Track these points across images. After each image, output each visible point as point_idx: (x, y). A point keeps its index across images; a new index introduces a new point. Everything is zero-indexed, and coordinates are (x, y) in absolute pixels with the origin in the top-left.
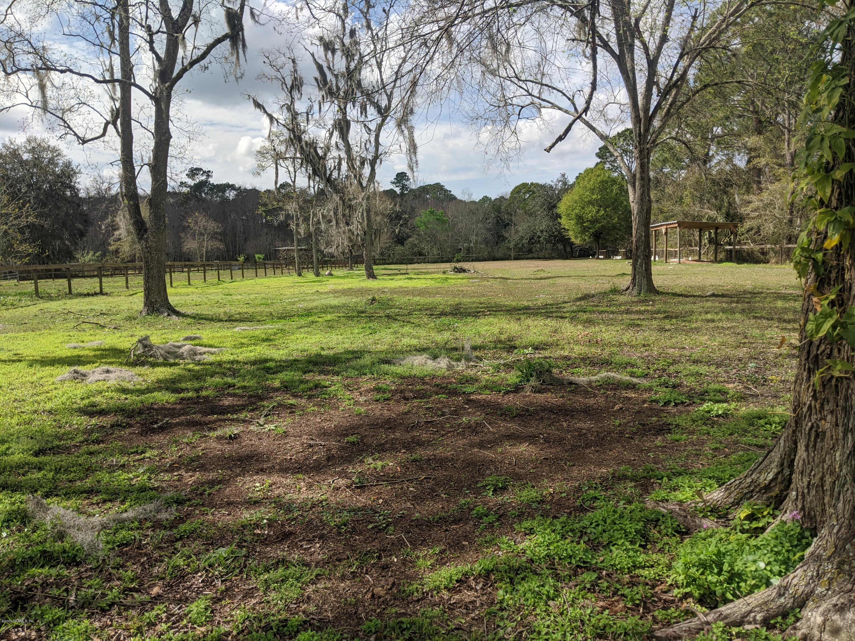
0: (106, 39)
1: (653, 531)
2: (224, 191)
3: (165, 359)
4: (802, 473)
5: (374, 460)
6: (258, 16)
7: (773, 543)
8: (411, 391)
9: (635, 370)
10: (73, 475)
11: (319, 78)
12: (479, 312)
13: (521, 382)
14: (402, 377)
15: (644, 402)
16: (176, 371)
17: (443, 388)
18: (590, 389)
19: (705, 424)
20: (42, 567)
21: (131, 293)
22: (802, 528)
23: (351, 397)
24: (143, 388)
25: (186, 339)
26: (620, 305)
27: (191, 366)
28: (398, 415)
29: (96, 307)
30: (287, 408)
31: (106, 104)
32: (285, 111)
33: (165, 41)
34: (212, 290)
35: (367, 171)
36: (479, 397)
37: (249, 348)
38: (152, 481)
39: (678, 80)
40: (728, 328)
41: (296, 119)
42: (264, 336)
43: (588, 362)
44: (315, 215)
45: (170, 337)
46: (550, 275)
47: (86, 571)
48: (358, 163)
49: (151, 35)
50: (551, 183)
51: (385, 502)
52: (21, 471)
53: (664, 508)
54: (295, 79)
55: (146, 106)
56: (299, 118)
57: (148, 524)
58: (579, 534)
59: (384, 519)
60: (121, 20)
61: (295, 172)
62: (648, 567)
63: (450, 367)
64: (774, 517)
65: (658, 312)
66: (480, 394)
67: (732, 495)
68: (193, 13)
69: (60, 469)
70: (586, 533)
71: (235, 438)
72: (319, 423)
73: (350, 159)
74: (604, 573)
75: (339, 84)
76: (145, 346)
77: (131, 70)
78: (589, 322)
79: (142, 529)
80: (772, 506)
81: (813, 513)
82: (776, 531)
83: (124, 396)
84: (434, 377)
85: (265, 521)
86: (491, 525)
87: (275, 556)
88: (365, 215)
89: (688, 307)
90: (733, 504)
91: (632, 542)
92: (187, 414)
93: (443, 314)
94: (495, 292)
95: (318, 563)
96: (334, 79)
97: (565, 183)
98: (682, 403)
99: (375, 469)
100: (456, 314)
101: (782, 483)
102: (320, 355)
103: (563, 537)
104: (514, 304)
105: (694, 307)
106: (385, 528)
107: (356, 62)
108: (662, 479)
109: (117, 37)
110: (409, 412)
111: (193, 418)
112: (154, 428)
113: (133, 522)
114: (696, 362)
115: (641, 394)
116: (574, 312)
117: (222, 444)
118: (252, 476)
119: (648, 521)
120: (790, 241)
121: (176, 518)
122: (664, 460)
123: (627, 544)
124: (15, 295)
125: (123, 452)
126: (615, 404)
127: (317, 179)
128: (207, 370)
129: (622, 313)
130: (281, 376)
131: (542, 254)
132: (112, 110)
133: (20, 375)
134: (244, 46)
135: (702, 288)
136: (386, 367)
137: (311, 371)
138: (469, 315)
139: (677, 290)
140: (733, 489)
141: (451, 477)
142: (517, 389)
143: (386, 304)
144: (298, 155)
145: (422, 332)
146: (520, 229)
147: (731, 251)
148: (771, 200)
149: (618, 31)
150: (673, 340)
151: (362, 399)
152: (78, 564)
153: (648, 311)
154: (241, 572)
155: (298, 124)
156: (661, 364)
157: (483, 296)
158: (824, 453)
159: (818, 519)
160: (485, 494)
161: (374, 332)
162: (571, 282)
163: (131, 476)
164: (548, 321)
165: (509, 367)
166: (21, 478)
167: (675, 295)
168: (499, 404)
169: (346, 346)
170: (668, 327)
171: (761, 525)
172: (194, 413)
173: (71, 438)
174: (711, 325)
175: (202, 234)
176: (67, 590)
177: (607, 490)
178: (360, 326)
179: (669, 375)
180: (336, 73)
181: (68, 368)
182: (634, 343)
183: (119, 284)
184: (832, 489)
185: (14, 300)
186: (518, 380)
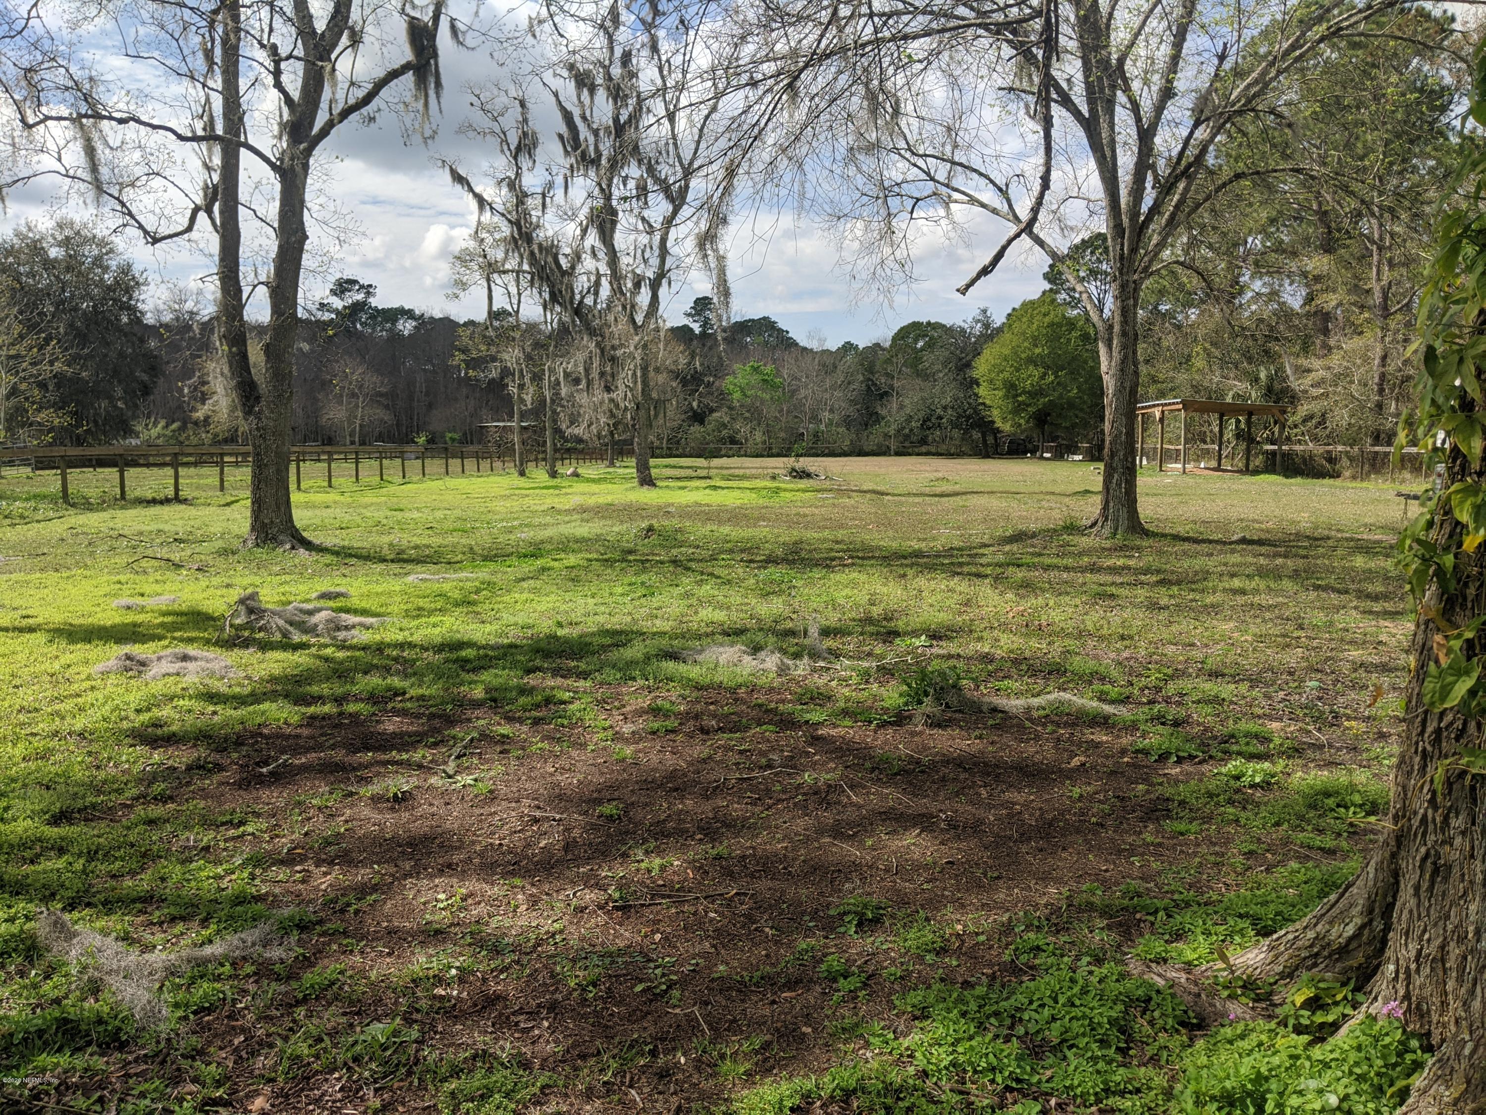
0: (199, 63)
1: (1139, 1020)
2: (394, 321)
3: (285, 635)
4: (1407, 934)
5: (647, 853)
6: (464, 33)
7: (1353, 1056)
8: (714, 716)
9: (1108, 687)
10: (118, 864)
11: (566, 135)
12: (833, 559)
13: (906, 704)
14: (698, 687)
15: (1123, 752)
16: (301, 659)
17: (771, 711)
18: (1028, 724)
19: (1231, 802)
20: (59, 1050)
21: (230, 499)
22: (1404, 1031)
23: (608, 723)
24: (247, 690)
25: (324, 596)
26: (1080, 554)
27: (329, 651)
28: (691, 764)
29: (166, 528)
30: (496, 743)
31: (195, 175)
32: (505, 190)
33: (301, 73)
34: (369, 498)
35: (644, 298)
36: (833, 732)
37: (433, 620)
38: (257, 882)
39: (1190, 165)
40: (1270, 608)
41: (523, 203)
42: (456, 595)
43: (1024, 667)
44: (552, 371)
45: (293, 590)
46: (957, 488)
47: (136, 1060)
48: (629, 285)
49: (277, 63)
50: (962, 324)
51: (666, 939)
52: (28, 854)
53: (1160, 975)
54: (525, 134)
55: (264, 181)
56: (530, 201)
57: (249, 969)
58: (1008, 1022)
59: (664, 975)
60: (226, 33)
61: (519, 294)
62: (1130, 1092)
63: (782, 670)
64: (1355, 1006)
65: (1147, 571)
66: (835, 726)
67: (1281, 959)
68: (350, 23)
69: (96, 852)
70: (1021, 1020)
71: (404, 799)
72: (552, 775)
73: (616, 276)
74: (1053, 1102)
75: (601, 147)
76: (251, 611)
77: (241, 119)
78: (1027, 587)
79: (237, 976)
80: (1352, 985)
81: (1425, 1007)
82: (1358, 1033)
83: (211, 708)
84: (753, 689)
85: (454, 972)
86: (853, 995)
87: (470, 1042)
88: (639, 374)
89: (1198, 563)
90: (1282, 976)
91: (1104, 1043)
92: (318, 748)
93: (771, 560)
94: (861, 519)
95: (545, 1060)
96: (591, 140)
97: (987, 326)
98: (1191, 757)
99: (649, 871)
100: (794, 562)
101: (1369, 943)
102: (555, 637)
103: (981, 1027)
104: (895, 545)
105: (1210, 563)
106: (666, 992)
107: (631, 108)
108: (1156, 911)
109: (218, 59)
110: (710, 757)
111: (332, 757)
112: (261, 774)
113: (223, 965)
114: (1215, 674)
115: (1118, 737)
116: (1000, 565)
117: (381, 812)
118: (431, 877)
119: (1130, 1002)
120: (1377, 439)
121: (297, 958)
122: (1159, 873)
123: (1094, 1046)
124: (27, 500)
125: (207, 823)
126: (1073, 755)
127: (558, 309)
128: (357, 660)
129: (1083, 570)
130: (486, 676)
131: (943, 448)
132: (206, 187)
133: (32, 659)
134: (438, 85)
135: (1224, 525)
136: (670, 666)
137: (539, 669)
138: (817, 564)
139: (1181, 530)
140: (1282, 948)
141: (783, 893)
142: (900, 719)
143: (671, 539)
144: (526, 267)
145: (736, 598)
146: (907, 402)
147: (1274, 453)
148: (1347, 368)
149: (1087, 77)
150: (1174, 628)
151: (627, 729)
152: (122, 1046)
153: (1129, 568)
154: (410, 1073)
155: (527, 213)
156: (1153, 679)
157: (841, 526)
158: (1447, 902)
159: (1435, 1018)
160: (842, 929)
161: (650, 593)
162: (995, 503)
163: (220, 870)
164: (954, 582)
165: (886, 672)
166: (27, 869)
167: (1176, 538)
168: (868, 748)
169: (601, 619)
170: (1164, 601)
171: (1330, 1018)
172: (333, 747)
173: (116, 791)
174: (1240, 600)
175: (353, 395)
176: (101, 1100)
177: (1058, 932)
178: (626, 580)
179: (1167, 701)
180: (595, 126)
181: (115, 647)
182: (1105, 632)
183: (209, 481)
184: (1461, 969)
185: (25, 509)
186: (902, 701)
